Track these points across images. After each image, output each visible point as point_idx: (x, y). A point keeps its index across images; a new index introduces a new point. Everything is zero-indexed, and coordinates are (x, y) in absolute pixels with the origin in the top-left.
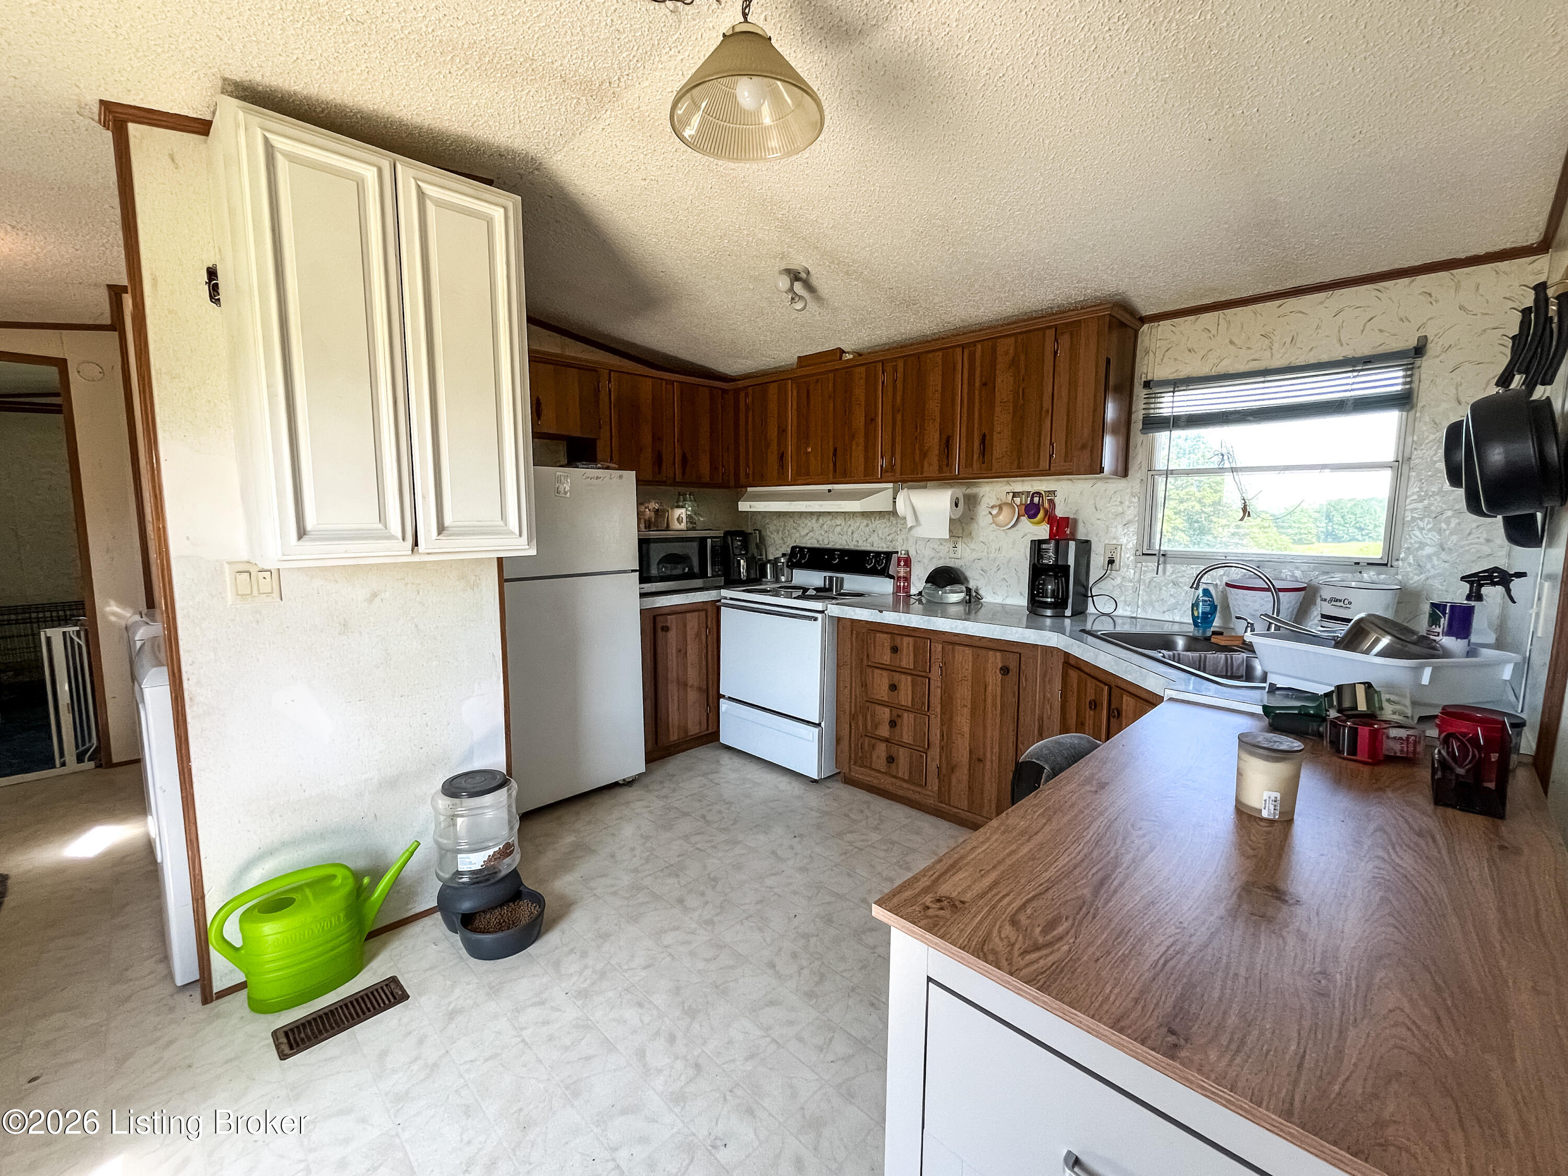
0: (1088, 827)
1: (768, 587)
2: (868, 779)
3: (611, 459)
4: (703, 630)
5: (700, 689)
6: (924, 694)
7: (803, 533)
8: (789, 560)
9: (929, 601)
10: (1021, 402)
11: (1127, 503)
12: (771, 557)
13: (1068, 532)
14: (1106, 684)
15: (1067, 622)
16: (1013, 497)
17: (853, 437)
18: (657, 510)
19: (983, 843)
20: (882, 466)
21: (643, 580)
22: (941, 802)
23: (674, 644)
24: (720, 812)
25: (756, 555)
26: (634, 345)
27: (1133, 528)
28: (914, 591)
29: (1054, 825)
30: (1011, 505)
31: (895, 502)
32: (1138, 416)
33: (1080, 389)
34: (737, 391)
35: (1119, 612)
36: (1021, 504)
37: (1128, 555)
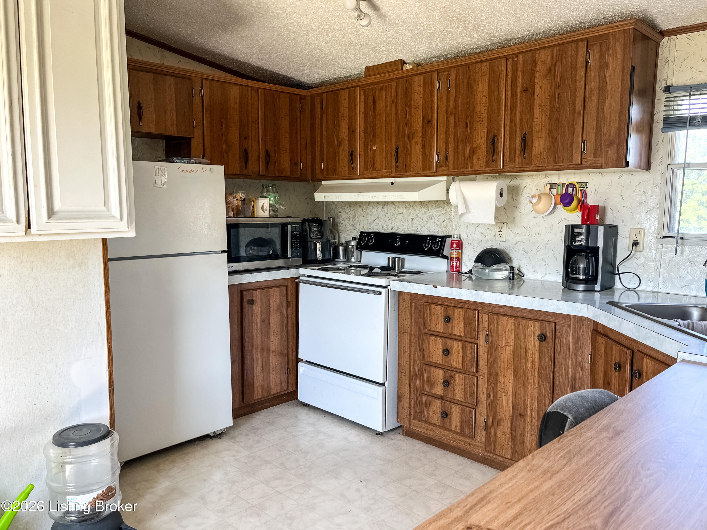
0: (603, 468)
1: (341, 266)
2: (425, 431)
3: (204, 156)
4: (284, 304)
5: (281, 354)
6: (473, 358)
7: (370, 221)
8: (359, 243)
9: (478, 278)
10: (557, 105)
11: (650, 193)
12: (343, 241)
13: (598, 218)
14: (629, 349)
15: (597, 295)
16: (551, 188)
17: (412, 137)
18: (244, 200)
19: (510, 480)
20: (437, 162)
21: (231, 260)
22: (488, 452)
23: (259, 314)
24: (297, 460)
25: (330, 239)
26: (224, 57)
27: (654, 215)
28: (465, 269)
29: (573, 465)
30: (548, 195)
31: (448, 193)
32: (659, 117)
33: (608, 94)
34: (313, 97)
35: (643, 287)
36: (557, 194)
37: (651, 238)
